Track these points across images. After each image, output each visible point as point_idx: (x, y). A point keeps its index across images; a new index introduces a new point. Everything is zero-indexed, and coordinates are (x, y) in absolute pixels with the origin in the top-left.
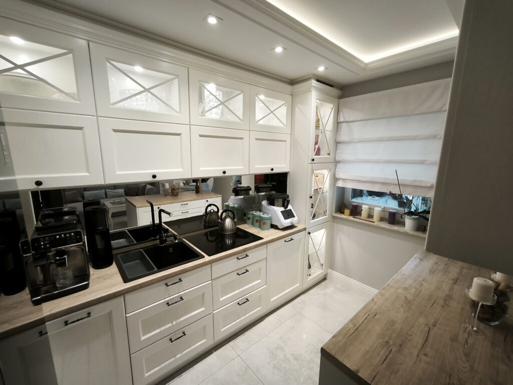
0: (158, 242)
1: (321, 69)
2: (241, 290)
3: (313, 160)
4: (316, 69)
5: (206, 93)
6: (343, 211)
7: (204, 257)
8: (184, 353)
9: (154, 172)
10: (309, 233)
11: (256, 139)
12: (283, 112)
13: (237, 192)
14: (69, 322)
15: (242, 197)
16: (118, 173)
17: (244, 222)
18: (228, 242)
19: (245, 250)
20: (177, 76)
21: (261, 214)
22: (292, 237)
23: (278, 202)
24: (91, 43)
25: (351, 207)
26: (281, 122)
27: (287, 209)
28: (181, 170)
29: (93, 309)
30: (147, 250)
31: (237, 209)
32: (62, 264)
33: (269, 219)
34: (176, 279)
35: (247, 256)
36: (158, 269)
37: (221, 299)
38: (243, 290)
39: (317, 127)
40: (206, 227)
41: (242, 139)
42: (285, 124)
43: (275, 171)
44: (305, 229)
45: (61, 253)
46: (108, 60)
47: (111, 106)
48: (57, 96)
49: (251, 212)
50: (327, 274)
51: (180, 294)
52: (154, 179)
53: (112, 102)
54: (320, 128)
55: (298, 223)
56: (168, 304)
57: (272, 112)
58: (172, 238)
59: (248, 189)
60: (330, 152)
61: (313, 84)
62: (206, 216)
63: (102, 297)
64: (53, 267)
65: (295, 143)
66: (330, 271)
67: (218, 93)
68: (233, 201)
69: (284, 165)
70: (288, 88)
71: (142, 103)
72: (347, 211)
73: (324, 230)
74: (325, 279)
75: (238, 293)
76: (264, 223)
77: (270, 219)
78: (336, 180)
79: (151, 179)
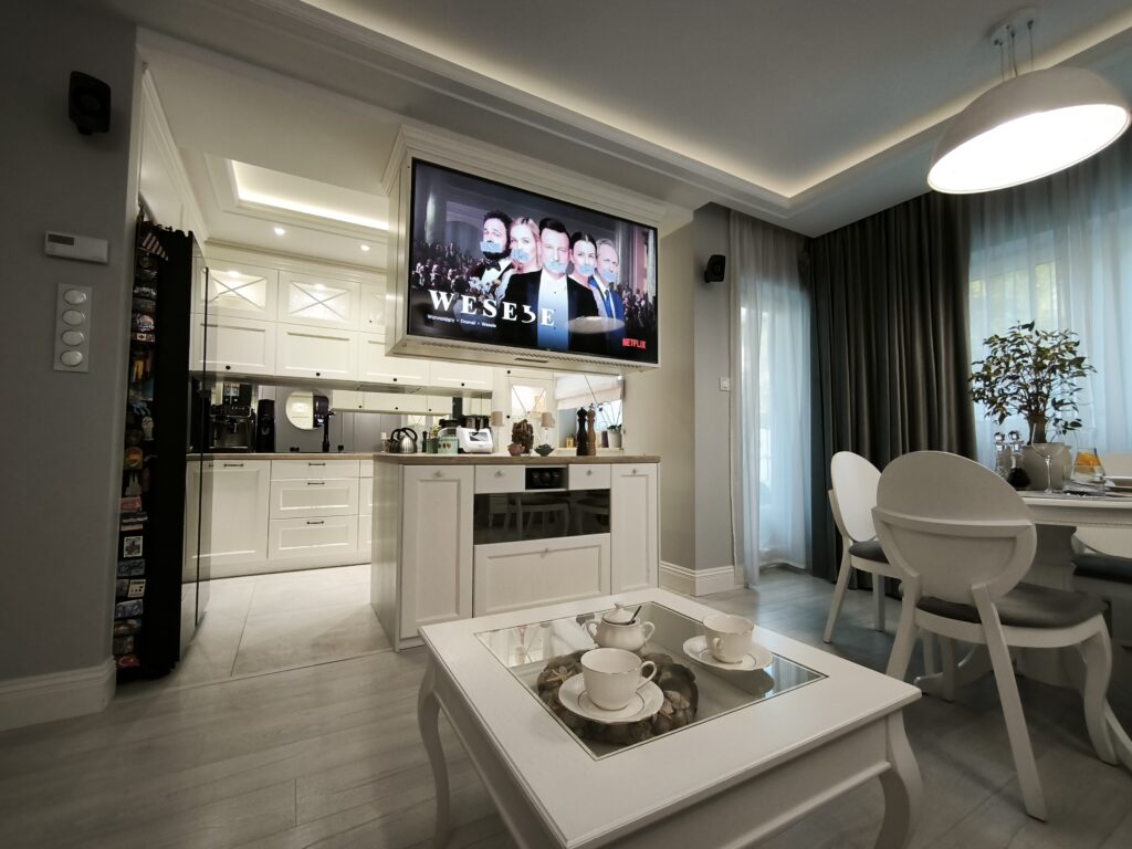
3: (510, 372)
8: (322, 545)
9: (319, 371)
16: (287, 368)
20: (350, 291)
23: (470, 423)
24: (279, 272)
28: (346, 372)
29: (246, 463)
32: (231, 429)
43: (467, 387)
45: (233, 420)
46: (291, 281)
47: (289, 315)
51: (323, 478)
52: (318, 377)
53: (290, 312)
56: (309, 483)
63: (253, 456)
69: (485, 382)
76: (449, 446)
78: (557, 402)
79: (315, 376)
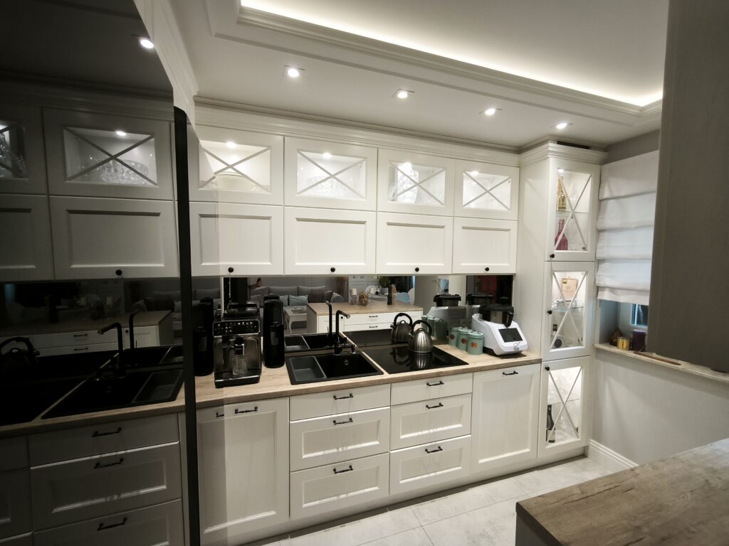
0: (333, 351)
1: (561, 127)
2: (431, 431)
3: (553, 256)
4: (554, 126)
5: (400, 174)
6: (615, 340)
7: (383, 373)
8: (350, 494)
9: (333, 264)
10: (548, 369)
11: (464, 228)
12: (504, 190)
13: (439, 301)
14: (239, 411)
15: (447, 308)
16: (297, 264)
17: (445, 341)
18: (420, 364)
19: (438, 375)
20: (365, 158)
21: (470, 332)
22: (517, 369)
23: (495, 315)
24: (286, 138)
25: (631, 335)
26: (501, 203)
27: (510, 327)
28: (363, 264)
29: (260, 404)
30: (321, 359)
31: (438, 324)
32: (239, 352)
33: (480, 339)
34: (346, 393)
35: (441, 383)
36: (327, 377)
37: (402, 437)
38: (434, 433)
39: (562, 207)
40: (393, 343)
41: (443, 227)
42: (509, 206)
43: (491, 272)
44: (539, 361)
45: (240, 340)
46: (299, 151)
47: (297, 195)
48: (254, 189)
49: (455, 329)
50: (588, 447)
51: (350, 413)
52: (333, 273)
53: (298, 191)
54: (567, 210)
55: (528, 350)
56: (334, 422)
57: (488, 192)
58: (350, 350)
59: (457, 298)
60: (586, 246)
61: (550, 149)
62: (395, 329)
63: (268, 394)
64: (232, 352)
65: (524, 233)
66: (593, 443)
67: (413, 174)
68: (435, 313)
69: (507, 265)
70: (514, 158)
71: (328, 191)
72: (623, 342)
73: (579, 368)
74: (583, 455)
75: (426, 435)
76: (473, 345)
77: (483, 339)
78: (598, 289)
79: (329, 272)
